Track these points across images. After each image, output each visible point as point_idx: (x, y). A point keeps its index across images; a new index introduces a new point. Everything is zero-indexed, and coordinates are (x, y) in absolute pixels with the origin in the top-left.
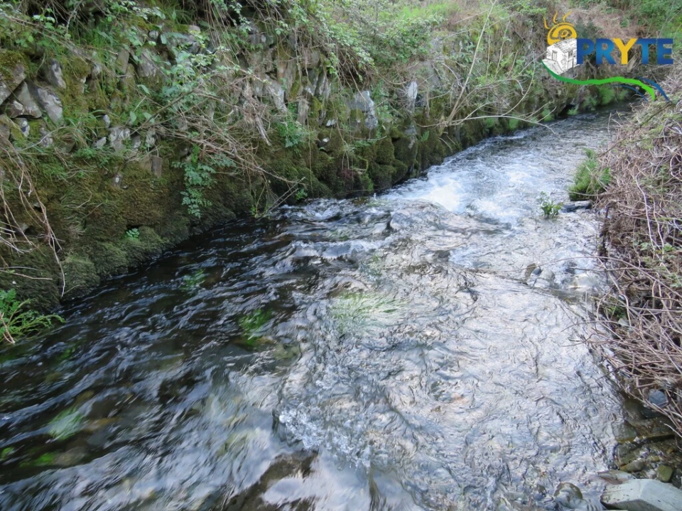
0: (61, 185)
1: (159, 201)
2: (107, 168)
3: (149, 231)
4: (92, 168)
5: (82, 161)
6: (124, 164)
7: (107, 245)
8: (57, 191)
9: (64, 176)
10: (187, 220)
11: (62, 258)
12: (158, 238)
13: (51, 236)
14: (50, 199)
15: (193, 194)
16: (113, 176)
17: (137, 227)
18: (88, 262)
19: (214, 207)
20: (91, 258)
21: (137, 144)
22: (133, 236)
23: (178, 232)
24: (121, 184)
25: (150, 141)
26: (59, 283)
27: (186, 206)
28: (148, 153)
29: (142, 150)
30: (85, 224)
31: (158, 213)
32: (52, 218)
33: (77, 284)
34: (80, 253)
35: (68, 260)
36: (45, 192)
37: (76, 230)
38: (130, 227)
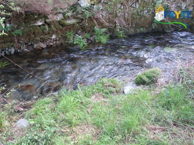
0: (134, 18)
1: (148, 24)
2: (142, 17)
3: (145, 29)
4: (139, 16)
5: (138, 15)
6: (145, 17)
7: (137, 29)
8: (134, 19)
9: (135, 17)
10: (152, 29)
11: (131, 29)
12: (146, 30)
13: (130, 25)
14: (132, 20)
15: (155, 24)
16: (142, 18)
17: (143, 27)
18: (134, 31)
19: (158, 27)
20: (134, 30)
21: (148, 13)
22: (142, 29)
23: (149, 30)
24: (143, 20)
25: (150, 13)
26: (129, 32)
27: (152, 26)
28: (149, 15)
29: (148, 15)
30: (135, 25)
31: (147, 26)
32: (131, 23)
33: (131, 33)
34: (133, 29)
35: (131, 30)
36: (132, 19)
37: (134, 25)
38: (142, 27)
